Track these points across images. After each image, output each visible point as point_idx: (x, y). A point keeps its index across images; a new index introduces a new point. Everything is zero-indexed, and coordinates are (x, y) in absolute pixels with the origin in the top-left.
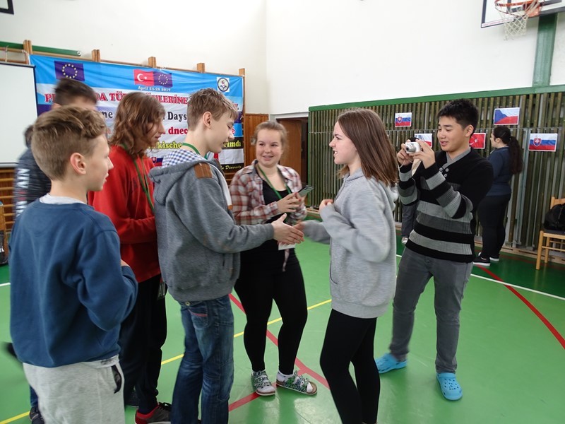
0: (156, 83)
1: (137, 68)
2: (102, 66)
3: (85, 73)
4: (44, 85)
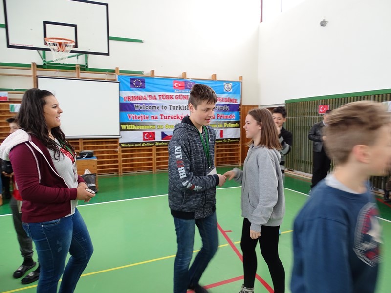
0: (186, 88)
1: (175, 79)
2: (155, 79)
3: (146, 84)
4: (124, 92)
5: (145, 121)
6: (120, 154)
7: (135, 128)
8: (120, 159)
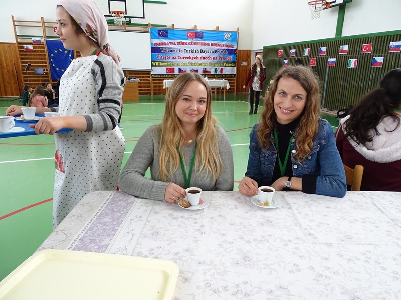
0: (196, 37)
1: (189, 31)
2: (175, 31)
4: (154, 40)
5: (168, 60)
6: (152, 82)
7: (161, 65)
8: (152, 85)
